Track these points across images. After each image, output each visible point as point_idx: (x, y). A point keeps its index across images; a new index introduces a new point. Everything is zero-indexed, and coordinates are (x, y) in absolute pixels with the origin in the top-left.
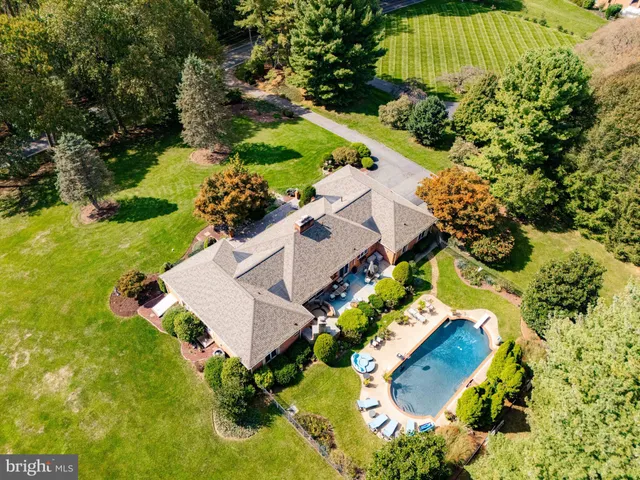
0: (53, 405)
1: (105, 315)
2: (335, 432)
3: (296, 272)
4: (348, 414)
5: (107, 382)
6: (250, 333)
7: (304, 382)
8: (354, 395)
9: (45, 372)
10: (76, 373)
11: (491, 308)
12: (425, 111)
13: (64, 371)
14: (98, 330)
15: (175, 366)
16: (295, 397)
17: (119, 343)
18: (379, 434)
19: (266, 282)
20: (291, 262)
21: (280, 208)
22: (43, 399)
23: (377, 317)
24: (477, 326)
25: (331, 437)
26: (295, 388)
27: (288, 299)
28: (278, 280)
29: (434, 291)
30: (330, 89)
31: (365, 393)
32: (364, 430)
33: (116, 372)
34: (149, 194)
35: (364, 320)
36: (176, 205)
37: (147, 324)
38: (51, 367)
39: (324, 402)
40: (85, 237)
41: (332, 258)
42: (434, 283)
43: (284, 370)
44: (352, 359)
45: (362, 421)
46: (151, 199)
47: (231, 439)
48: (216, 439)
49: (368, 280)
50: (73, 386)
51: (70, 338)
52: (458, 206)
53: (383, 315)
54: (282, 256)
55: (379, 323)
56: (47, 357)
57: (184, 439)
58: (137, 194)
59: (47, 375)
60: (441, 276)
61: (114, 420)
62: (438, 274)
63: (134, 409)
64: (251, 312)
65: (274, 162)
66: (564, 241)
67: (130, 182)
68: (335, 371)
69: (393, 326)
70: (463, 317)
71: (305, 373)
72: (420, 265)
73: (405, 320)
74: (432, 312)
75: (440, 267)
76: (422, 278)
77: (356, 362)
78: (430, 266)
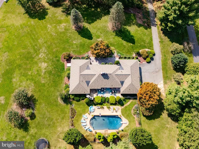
0: (40, 70)
1: (59, 58)
2: (76, 116)
3: (94, 82)
4: (81, 115)
5: (50, 73)
6: (74, 88)
7: (79, 102)
8: (85, 113)
9: (43, 62)
10: (47, 66)
11: (130, 122)
12: (179, 58)
13: (46, 64)
14: (56, 60)
15: (62, 80)
16: (75, 104)
17: (57, 67)
18: (82, 123)
19: (86, 79)
20: (94, 79)
21: (112, 58)
22: (40, 67)
23: (104, 102)
24: (121, 122)
25: (74, 116)
26: (77, 102)
27: (88, 85)
28: (89, 80)
29: (123, 107)
30: (164, 26)
31: (87, 114)
32: (80, 120)
33: (53, 72)
34: (90, 29)
35: (100, 102)
36: (93, 38)
37: (64, 66)
38: (45, 62)
39: (79, 109)
40: (70, 33)
41: (105, 84)
42: (125, 106)
43: (77, 98)
44: (90, 107)
45: (81, 118)
46: (90, 31)
47: (60, 101)
48: (58, 99)
49: (111, 93)
50: (45, 69)
51: (51, 58)
52: (143, 97)
53: (107, 103)
54: (94, 76)
55: (104, 104)
56: (45, 59)
57: (53, 95)
58: (88, 27)
59: (43, 63)
60: (128, 105)
61: (46, 81)
62: (128, 104)
63: (50, 82)
64: (77, 84)
65: (126, 41)
66: (170, 123)
67: (90, 21)
68: (86, 105)
69: (105, 107)
70: (121, 118)
71: (81, 101)
72: (127, 99)
73: (109, 108)
74: (116, 112)
75: (131, 103)
76: (124, 102)
77: (91, 108)
78: (129, 101)
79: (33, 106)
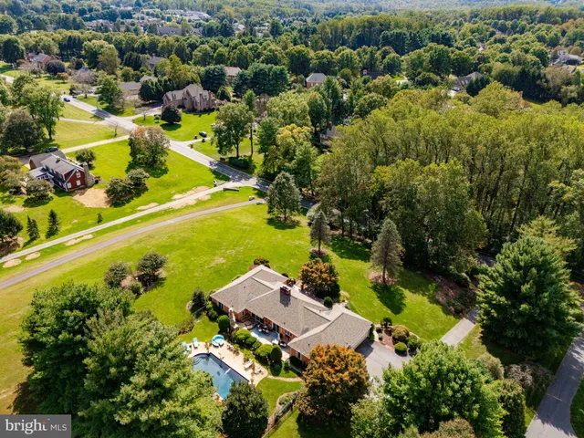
3: (261, 299)
16: (204, 321)
20: (265, 295)
26: (207, 320)
27: (248, 301)
29: (272, 377)
39: (200, 331)
42: (278, 378)
44: (220, 336)
54: (268, 291)
60: (285, 382)
62: (287, 381)
69: (242, 355)
72: (294, 371)
73: (246, 360)
74: (253, 374)
75: (295, 383)
76: (283, 371)
77: (218, 338)
78: (294, 377)
79: (149, 288)
